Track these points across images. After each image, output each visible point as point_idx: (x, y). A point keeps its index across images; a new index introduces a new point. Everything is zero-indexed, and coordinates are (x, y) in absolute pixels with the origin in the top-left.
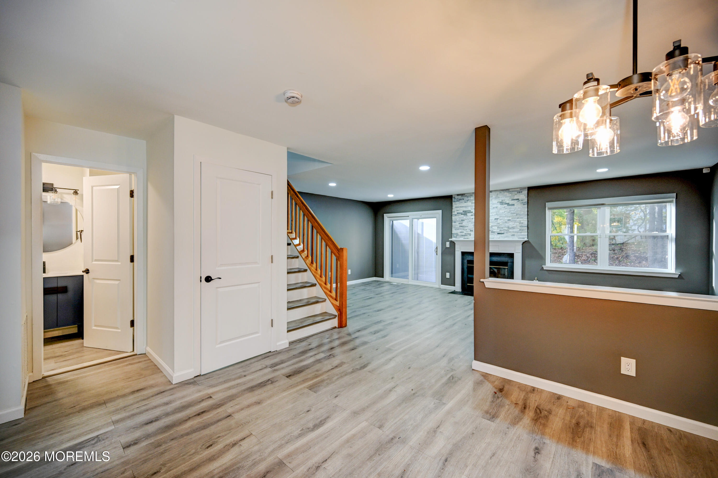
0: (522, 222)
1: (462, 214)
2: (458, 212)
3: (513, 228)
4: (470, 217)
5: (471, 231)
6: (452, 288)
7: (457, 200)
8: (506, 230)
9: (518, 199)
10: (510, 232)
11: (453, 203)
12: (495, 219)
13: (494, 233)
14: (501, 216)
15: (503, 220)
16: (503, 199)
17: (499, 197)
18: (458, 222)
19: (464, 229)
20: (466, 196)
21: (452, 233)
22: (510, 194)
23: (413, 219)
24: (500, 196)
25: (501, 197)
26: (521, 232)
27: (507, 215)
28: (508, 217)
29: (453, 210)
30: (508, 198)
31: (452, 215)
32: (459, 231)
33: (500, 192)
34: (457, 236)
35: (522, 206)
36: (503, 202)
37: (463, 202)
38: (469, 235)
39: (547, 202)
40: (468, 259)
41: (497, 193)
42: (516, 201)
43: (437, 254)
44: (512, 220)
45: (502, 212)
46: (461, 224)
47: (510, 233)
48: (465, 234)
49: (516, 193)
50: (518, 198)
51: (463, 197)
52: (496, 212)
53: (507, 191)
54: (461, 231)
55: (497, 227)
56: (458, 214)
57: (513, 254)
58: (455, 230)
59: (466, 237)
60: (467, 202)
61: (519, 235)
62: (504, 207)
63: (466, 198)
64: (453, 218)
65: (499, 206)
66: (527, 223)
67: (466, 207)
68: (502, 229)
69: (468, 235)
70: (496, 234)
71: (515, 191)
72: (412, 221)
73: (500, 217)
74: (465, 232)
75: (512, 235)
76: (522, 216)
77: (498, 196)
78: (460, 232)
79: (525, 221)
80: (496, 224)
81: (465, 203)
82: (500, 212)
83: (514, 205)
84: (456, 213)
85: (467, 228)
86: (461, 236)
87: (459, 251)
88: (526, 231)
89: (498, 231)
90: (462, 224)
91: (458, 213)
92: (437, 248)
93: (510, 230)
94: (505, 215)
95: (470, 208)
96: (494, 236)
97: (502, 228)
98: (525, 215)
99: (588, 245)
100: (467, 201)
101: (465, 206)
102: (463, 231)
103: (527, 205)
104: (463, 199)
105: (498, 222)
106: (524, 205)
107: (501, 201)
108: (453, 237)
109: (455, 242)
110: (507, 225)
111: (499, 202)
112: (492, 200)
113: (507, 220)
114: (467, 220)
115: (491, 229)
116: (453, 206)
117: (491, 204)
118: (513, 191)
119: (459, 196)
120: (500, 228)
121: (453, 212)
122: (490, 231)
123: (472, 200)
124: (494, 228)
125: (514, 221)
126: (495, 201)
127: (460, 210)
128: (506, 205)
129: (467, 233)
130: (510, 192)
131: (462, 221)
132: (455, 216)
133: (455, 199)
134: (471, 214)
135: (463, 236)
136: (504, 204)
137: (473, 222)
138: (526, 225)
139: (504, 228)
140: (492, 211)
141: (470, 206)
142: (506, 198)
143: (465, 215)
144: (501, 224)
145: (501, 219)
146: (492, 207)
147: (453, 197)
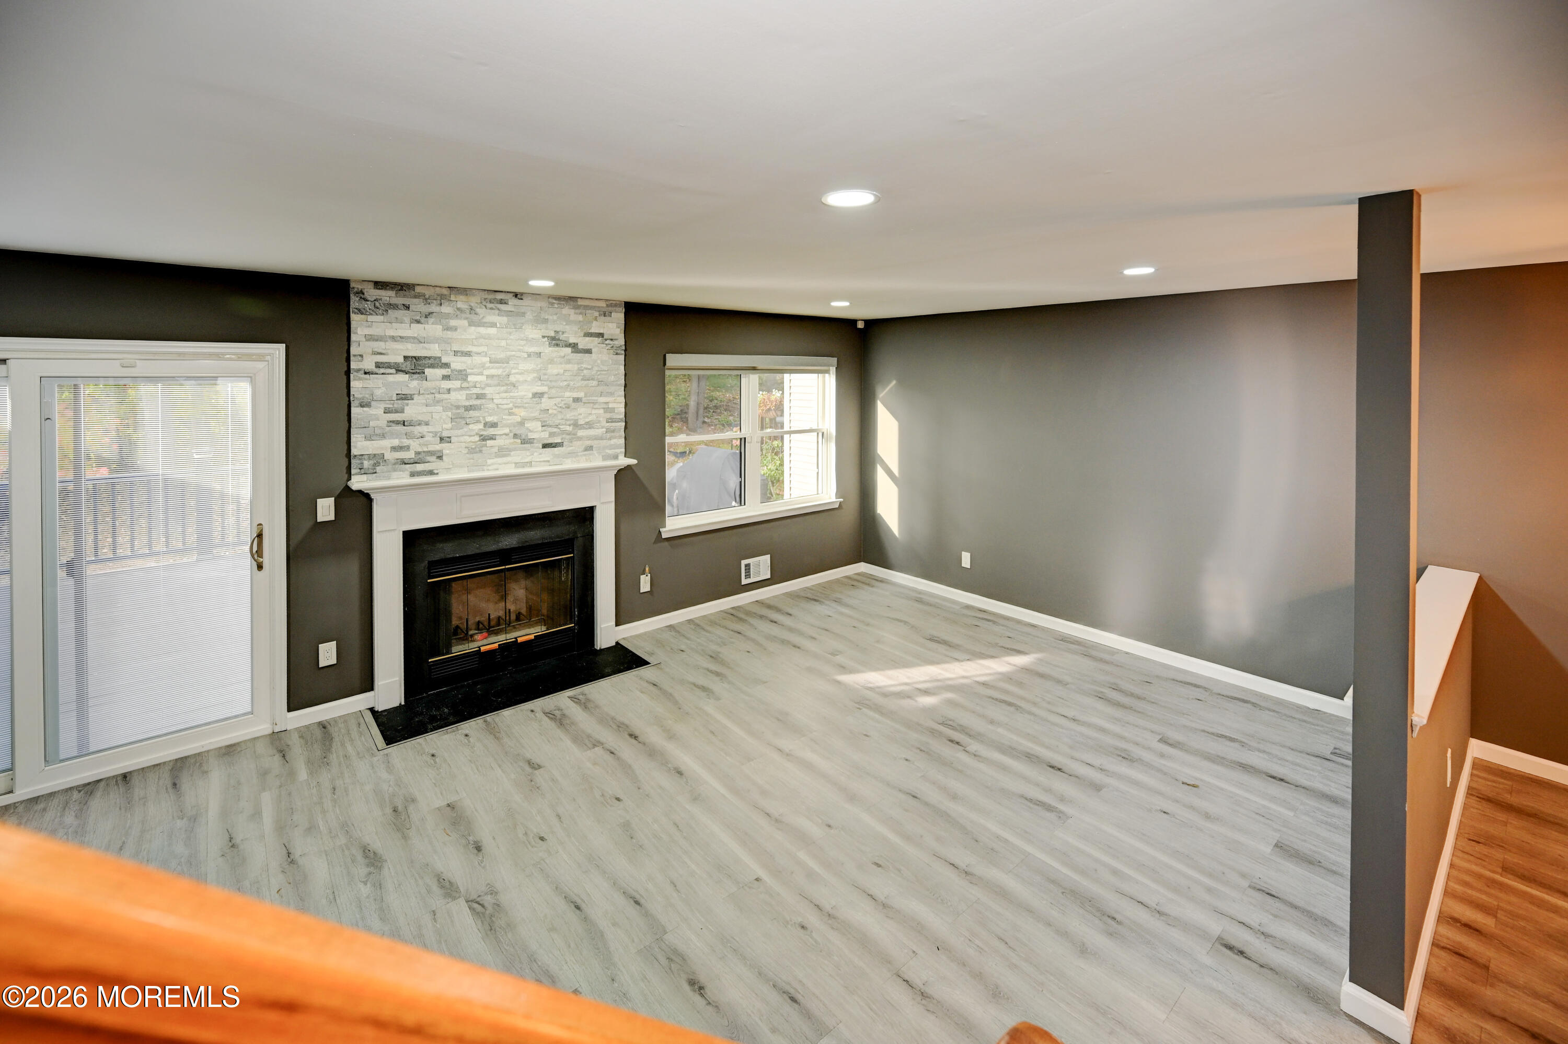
0: (611, 406)
1: (399, 371)
2: (380, 359)
3: (589, 425)
4: (437, 383)
5: (441, 439)
6: (349, 707)
7: (375, 308)
8: (569, 435)
9: (600, 335)
10: (580, 439)
11: (355, 318)
12: (535, 395)
13: (530, 443)
14: (554, 384)
16: (558, 328)
17: (546, 321)
18: (383, 406)
19: (410, 436)
20: (417, 296)
21: (350, 456)
22: (580, 314)
24: (550, 317)
25: (554, 322)
26: (610, 439)
27: (571, 384)
28: (573, 389)
29: (355, 351)
30: (575, 328)
31: (348, 374)
32: (387, 443)
33: (549, 303)
34: (377, 464)
35: (611, 356)
36: (559, 339)
37: (407, 320)
38: (433, 459)
39: (669, 352)
40: (432, 559)
41: (538, 305)
42: (595, 340)
43: (260, 567)
44: (584, 400)
45: (555, 371)
46: (396, 412)
47: (579, 443)
48: (418, 453)
49: (596, 314)
50: (601, 332)
51: (405, 296)
52: (537, 372)
53: (573, 303)
54: (396, 442)
55: (539, 424)
56: (382, 371)
57: (592, 507)
58: (368, 438)
59: (419, 467)
60: (423, 320)
61: (604, 449)
62: (563, 354)
63: (418, 306)
64: (356, 385)
65: (548, 351)
66: (623, 410)
67: (419, 341)
68: (555, 430)
69: (428, 458)
70: (538, 448)
71: (594, 308)
73: (550, 388)
74: (415, 445)
75: (586, 450)
76: (611, 389)
77: (542, 314)
78: (394, 449)
79: (620, 403)
80: (536, 414)
81: (414, 326)
82: (549, 371)
83: (589, 351)
84: (369, 364)
85: (423, 429)
86: (395, 464)
87: (393, 531)
88: (622, 433)
89: (545, 436)
90: (402, 411)
91: (378, 365)
92: (260, 536)
93: (581, 433)
94: (565, 383)
95: (436, 346)
96: (532, 454)
97: (557, 426)
98: (620, 385)
100: (426, 317)
101: (413, 337)
102: (406, 442)
103: (624, 356)
104: (407, 307)
105: (544, 406)
106: (616, 355)
107: (553, 334)
108: (353, 471)
109: (372, 496)
110: (570, 415)
111: (546, 338)
112: (521, 328)
113: (572, 399)
114: (427, 396)
115: (518, 432)
116: (356, 333)
117: (523, 343)
118: (586, 307)
119: (386, 289)
120: (550, 426)
121: (352, 358)
122: (517, 438)
123: (448, 316)
124: (531, 428)
125: (592, 405)
126: (535, 331)
127: (389, 351)
128: (569, 350)
129: (425, 449)
130: (578, 307)
131: (402, 399)
132: (367, 376)
133: (364, 302)
134: (445, 372)
135: (405, 464)
136: (562, 347)
137: (452, 405)
138: (623, 416)
139: (561, 427)
140: (523, 366)
141: (436, 340)
142: (567, 327)
143: (413, 373)
144: (553, 411)
145: (551, 395)
146: (522, 351)
147: (353, 290)
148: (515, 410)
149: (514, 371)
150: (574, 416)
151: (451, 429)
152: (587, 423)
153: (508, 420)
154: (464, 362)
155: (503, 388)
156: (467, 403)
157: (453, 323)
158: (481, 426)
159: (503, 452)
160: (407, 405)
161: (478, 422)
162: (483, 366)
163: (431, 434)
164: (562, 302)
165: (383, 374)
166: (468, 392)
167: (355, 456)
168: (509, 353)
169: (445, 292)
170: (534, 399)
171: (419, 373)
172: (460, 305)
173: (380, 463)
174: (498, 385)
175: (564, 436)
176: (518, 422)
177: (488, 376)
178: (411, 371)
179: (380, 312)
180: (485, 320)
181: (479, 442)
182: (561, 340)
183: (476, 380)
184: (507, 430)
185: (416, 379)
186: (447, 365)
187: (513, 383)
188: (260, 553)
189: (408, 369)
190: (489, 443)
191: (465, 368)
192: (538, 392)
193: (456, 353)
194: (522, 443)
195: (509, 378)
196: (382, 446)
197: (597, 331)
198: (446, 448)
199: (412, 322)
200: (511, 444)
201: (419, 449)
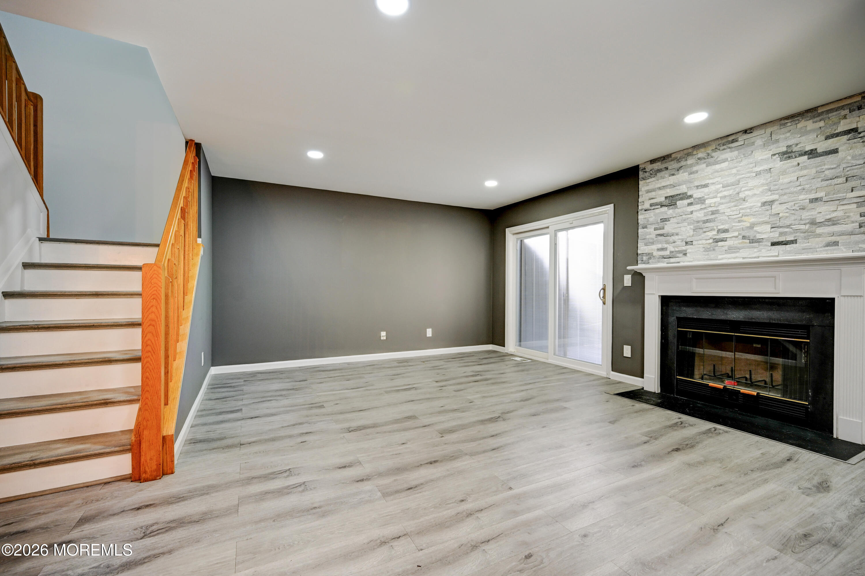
1: (662, 206)
2: (653, 201)
4: (684, 209)
5: (686, 243)
6: (633, 382)
7: (651, 174)
8: (805, 232)
9: (853, 130)
10: (818, 236)
11: (640, 182)
12: (764, 204)
13: (758, 242)
14: (786, 191)
15: (793, 204)
16: (790, 143)
17: (777, 141)
18: (653, 227)
19: (667, 242)
20: (673, 160)
21: (637, 254)
22: (822, 120)
23: (556, 231)
24: (782, 136)
25: (786, 139)
27: (807, 186)
28: (810, 191)
29: (640, 200)
30: (814, 135)
31: (638, 212)
32: (655, 247)
33: (781, 125)
34: (650, 258)
36: (792, 152)
37: (666, 176)
38: (681, 255)
40: (678, 316)
41: (769, 131)
42: (845, 137)
43: (604, 303)
44: (825, 199)
45: (787, 180)
46: (660, 229)
47: (817, 240)
48: (671, 252)
49: (848, 113)
50: (854, 127)
51: (666, 162)
53: (811, 115)
54: (660, 246)
55: (769, 226)
56: (653, 207)
57: (832, 300)
58: (646, 245)
59: (672, 260)
60: (676, 172)
62: (797, 163)
63: (673, 165)
64: (641, 217)
65: (778, 164)
67: (673, 186)
68: (786, 230)
69: (678, 255)
70: (766, 245)
72: (556, 235)
73: (781, 195)
74: (671, 248)
75: (827, 245)
77: (774, 137)
78: (658, 250)
80: (766, 219)
83: (834, 151)
84: (647, 205)
85: (675, 238)
86: (658, 258)
87: (654, 294)
89: (776, 236)
90: (663, 228)
91: (651, 205)
92: (603, 289)
93: (819, 230)
94: (800, 188)
95: (684, 186)
96: (759, 251)
97: (788, 226)
100: (678, 170)
101: (671, 185)
102: (665, 246)
104: (667, 169)
105: (774, 211)
107: (785, 149)
108: (639, 262)
109: (644, 274)
110: (806, 215)
111: (777, 155)
112: (751, 154)
113: (808, 201)
114: (678, 217)
115: (747, 234)
116: (641, 191)
117: (751, 166)
119: (656, 163)
120: (782, 227)
121: (639, 204)
122: (745, 239)
123: (691, 166)
124: (758, 231)
126: (767, 152)
127: (657, 196)
128: (805, 158)
129: (677, 250)
130: (820, 115)
131: (663, 221)
132: (646, 212)
133: (645, 173)
134: (689, 201)
135: (665, 258)
136: (796, 157)
137: (694, 221)
139: (794, 226)
140: (752, 183)
141: (684, 182)
142: (803, 138)
143: (670, 206)
144: (785, 214)
145: (783, 201)
146: (752, 172)
147: (640, 169)
149: (743, 189)
150: (812, 215)
151: (693, 236)
152: (830, 220)
153: (738, 226)
154: (702, 192)
155: (733, 204)
156: (705, 218)
157: (695, 169)
158: (715, 233)
159: (731, 250)
160: (666, 224)
161: (713, 230)
162: (717, 191)
163: (680, 241)
164: (796, 119)
165: (654, 209)
166: (705, 211)
167: (640, 254)
168: (738, 177)
169: (690, 151)
170: (763, 207)
171: (674, 205)
172: (700, 155)
173: (651, 258)
174: (730, 202)
175: (798, 234)
176: (748, 227)
177: (721, 198)
178: (669, 205)
179: (653, 176)
180: (719, 159)
181: (713, 244)
182: (794, 152)
183: (711, 202)
184: (736, 234)
185: (672, 209)
186: (691, 196)
187: (742, 198)
188: (604, 296)
189: (666, 204)
190: (720, 244)
191: (704, 196)
192: (768, 200)
193: (697, 187)
194: (750, 243)
195: (739, 195)
196: (653, 249)
197: (847, 129)
198: (689, 249)
199: (669, 176)
200: (739, 243)
201: (673, 250)
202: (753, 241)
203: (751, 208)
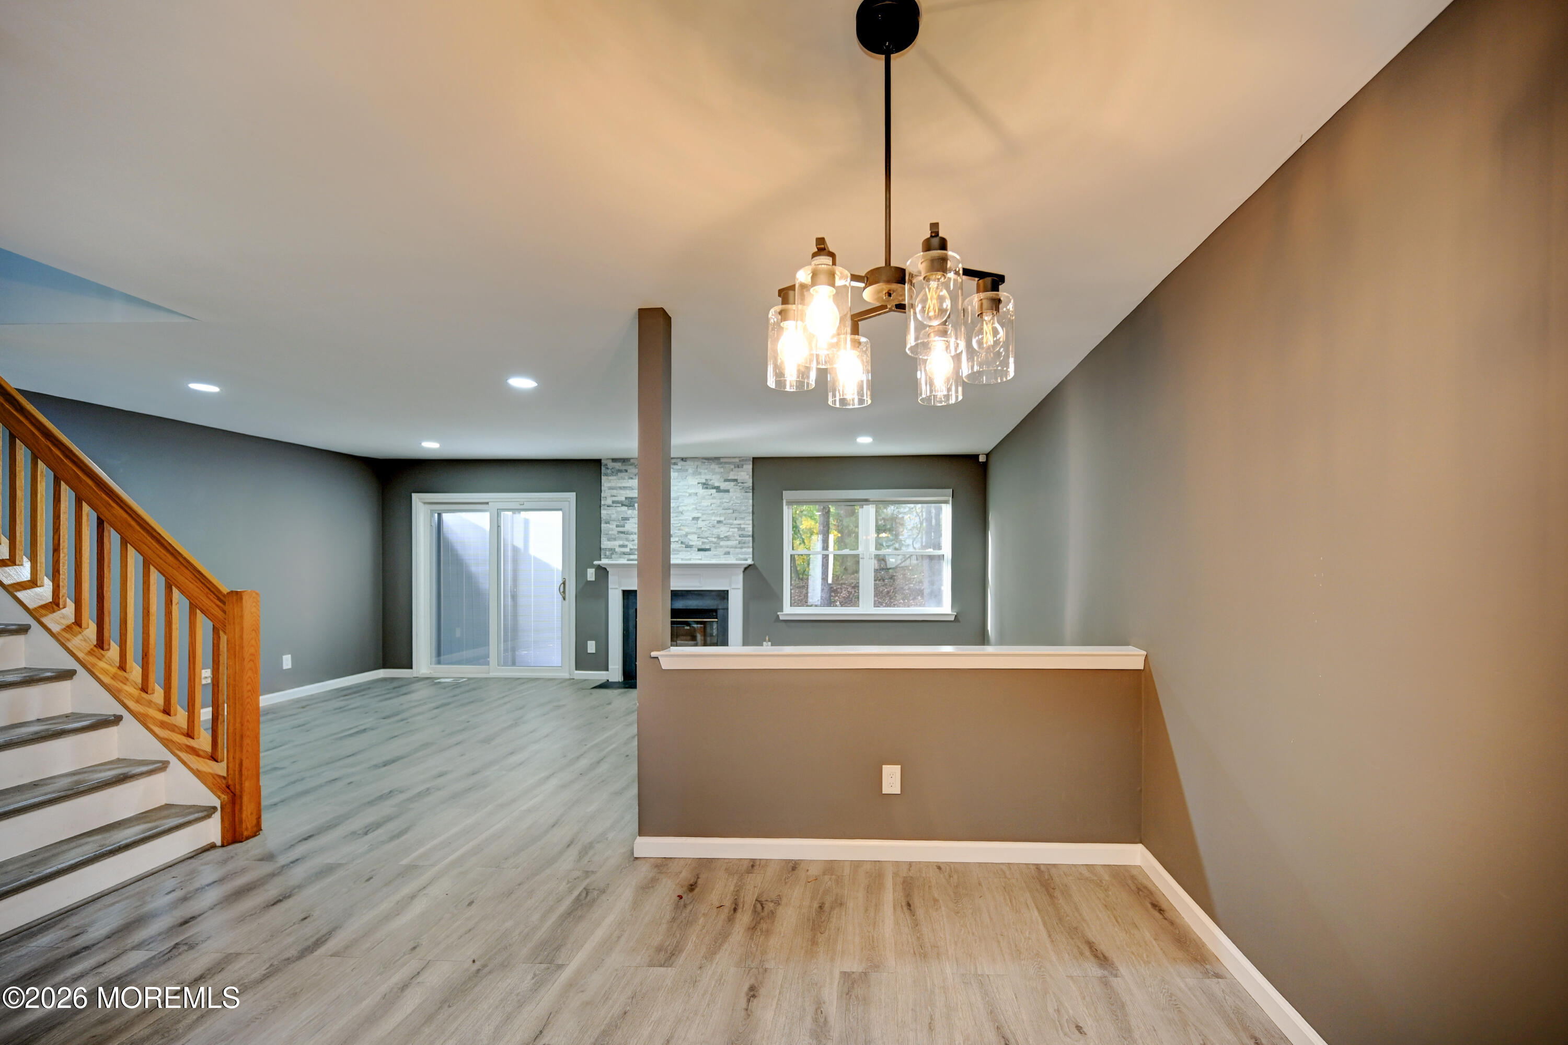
0: (742, 526)
1: (623, 505)
2: (614, 499)
3: (727, 538)
6: (600, 676)
7: (613, 472)
8: (714, 544)
9: (736, 480)
10: (721, 547)
11: (603, 478)
12: (694, 519)
13: (691, 548)
14: (704, 512)
15: (708, 522)
16: (708, 477)
17: (700, 474)
18: (615, 523)
19: (627, 540)
20: (632, 464)
21: (600, 548)
22: (722, 467)
23: (499, 510)
24: (703, 471)
25: (705, 474)
26: (741, 548)
27: (716, 511)
28: (717, 515)
29: (603, 495)
30: (718, 477)
31: (600, 507)
32: (617, 543)
33: (701, 463)
34: (612, 554)
35: (743, 493)
36: (708, 484)
37: (626, 478)
39: (786, 490)
41: (696, 463)
42: (732, 483)
43: (564, 599)
44: (724, 522)
45: (706, 504)
46: (621, 527)
47: (721, 549)
48: (631, 549)
49: (732, 467)
50: (736, 478)
51: (625, 465)
52: (695, 504)
53: (716, 461)
54: (621, 543)
55: (696, 536)
56: (615, 505)
57: (728, 591)
58: (609, 540)
59: (631, 557)
61: (738, 554)
62: (711, 493)
63: (632, 470)
64: (604, 512)
65: (701, 491)
66: (751, 529)
67: (632, 488)
68: (705, 540)
70: (694, 551)
71: (729, 463)
72: (499, 515)
73: (703, 514)
74: (630, 545)
75: (725, 554)
76: (743, 516)
77: (698, 470)
78: (619, 546)
79: (749, 524)
80: (694, 530)
82: (703, 504)
83: (728, 491)
84: (609, 502)
87: (617, 588)
88: (751, 545)
89: (700, 544)
90: (624, 527)
91: (613, 502)
92: (564, 583)
93: (722, 543)
94: (712, 511)
96: (691, 554)
97: (707, 538)
98: (749, 513)
99: (850, 571)
101: (630, 487)
102: (626, 543)
103: (751, 493)
104: (626, 471)
105: (699, 525)
106: (746, 492)
107: (704, 481)
108: (602, 556)
109: (608, 569)
110: (715, 531)
111: (700, 484)
112: (686, 478)
113: (716, 521)
115: (684, 541)
116: (604, 486)
117: (686, 487)
118: (726, 463)
119: (616, 462)
120: (703, 538)
121: (602, 499)
122: (683, 544)
124: (690, 538)
125: (729, 525)
126: (695, 480)
127: (618, 495)
128: (714, 491)
130: (721, 463)
131: (624, 520)
132: (609, 508)
133: (607, 469)
135: (625, 554)
136: (710, 489)
138: (751, 533)
139: (710, 538)
140: (688, 501)
142: (714, 476)
143: (629, 506)
144: (705, 529)
145: (703, 519)
146: (686, 492)
147: (603, 464)
148: (682, 527)
149: (682, 504)
150: (718, 532)
152: (726, 537)
153: (678, 533)
160: (626, 523)
164: (709, 461)
165: (615, 507)
167: (603, 549)
168: (678, 494)
170: (693, 521)
171: (632, 506)
175: (711, 544)
176: (684, 535)
179: (615, 475)
184: (677, 539)
185: (631, 509)
187: (681, 511)
188: (564, 592)
189: (627, 504)
192: (696, 516)
194: (685, 548)
195: (679, 508)
196: (615, 544)
197: (733, 478)
199: (629, 479)
200: (680, 547)
201: (632, 548)
202: (687, 546)
203: (686, 520)
